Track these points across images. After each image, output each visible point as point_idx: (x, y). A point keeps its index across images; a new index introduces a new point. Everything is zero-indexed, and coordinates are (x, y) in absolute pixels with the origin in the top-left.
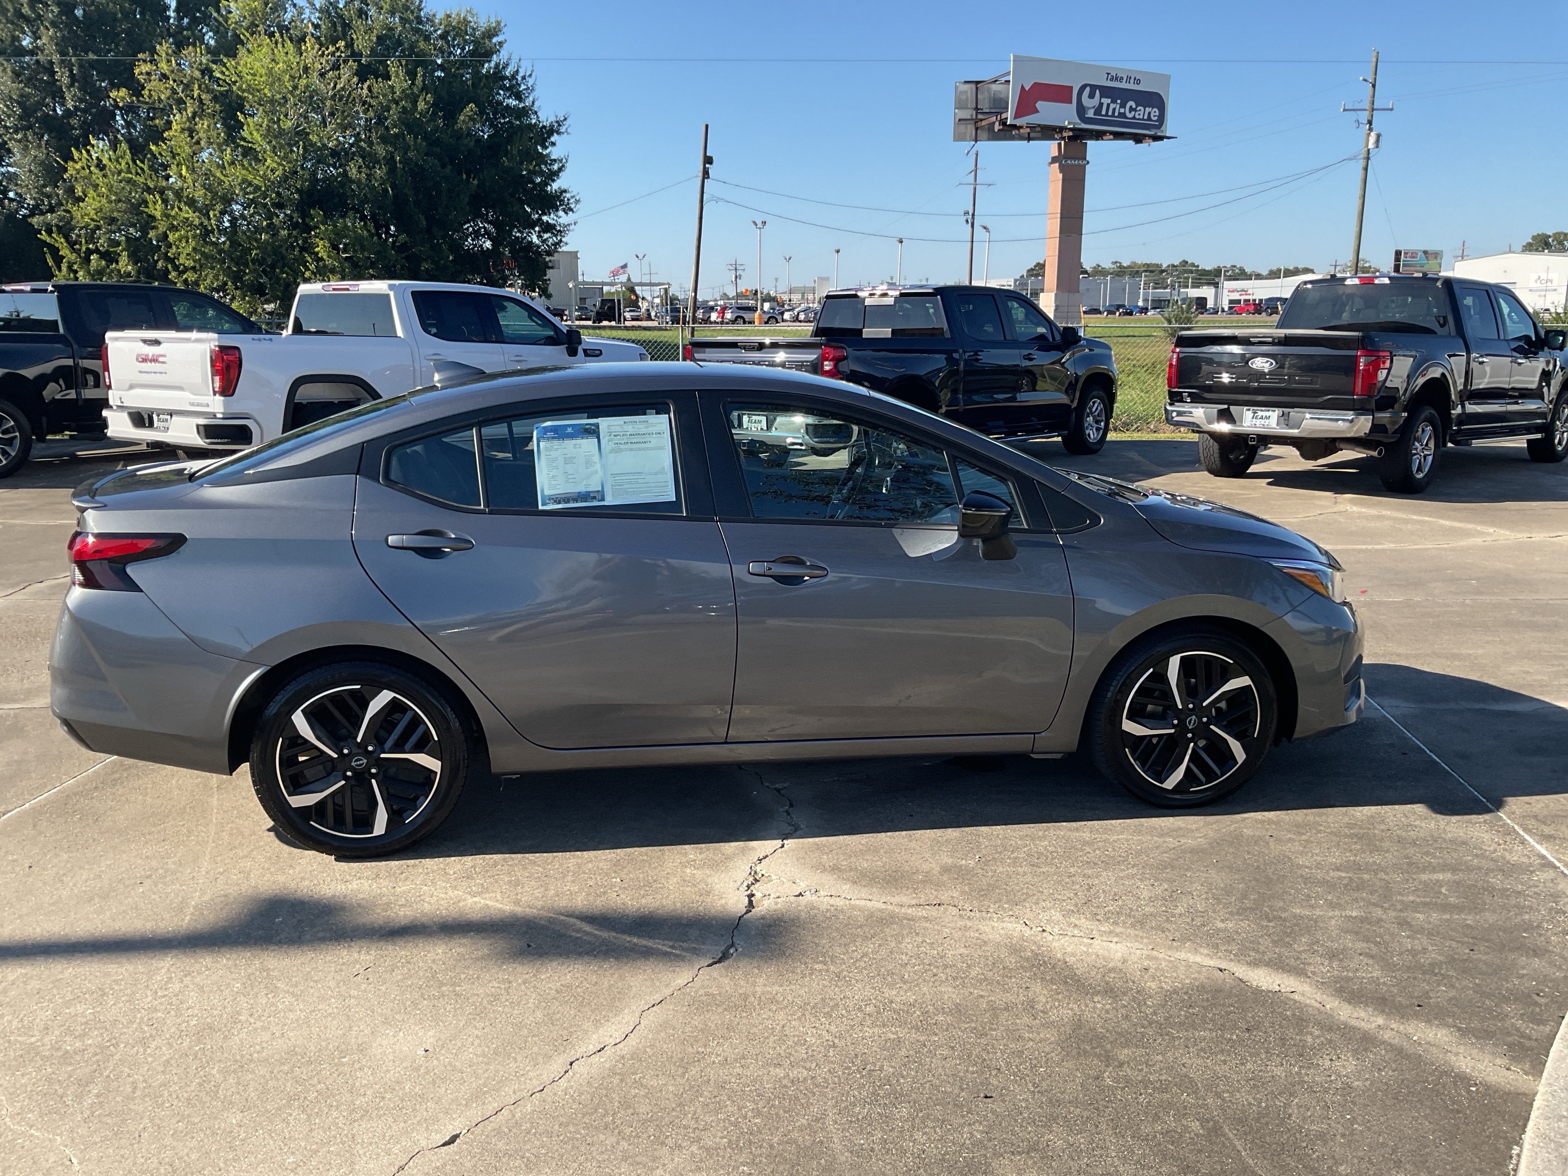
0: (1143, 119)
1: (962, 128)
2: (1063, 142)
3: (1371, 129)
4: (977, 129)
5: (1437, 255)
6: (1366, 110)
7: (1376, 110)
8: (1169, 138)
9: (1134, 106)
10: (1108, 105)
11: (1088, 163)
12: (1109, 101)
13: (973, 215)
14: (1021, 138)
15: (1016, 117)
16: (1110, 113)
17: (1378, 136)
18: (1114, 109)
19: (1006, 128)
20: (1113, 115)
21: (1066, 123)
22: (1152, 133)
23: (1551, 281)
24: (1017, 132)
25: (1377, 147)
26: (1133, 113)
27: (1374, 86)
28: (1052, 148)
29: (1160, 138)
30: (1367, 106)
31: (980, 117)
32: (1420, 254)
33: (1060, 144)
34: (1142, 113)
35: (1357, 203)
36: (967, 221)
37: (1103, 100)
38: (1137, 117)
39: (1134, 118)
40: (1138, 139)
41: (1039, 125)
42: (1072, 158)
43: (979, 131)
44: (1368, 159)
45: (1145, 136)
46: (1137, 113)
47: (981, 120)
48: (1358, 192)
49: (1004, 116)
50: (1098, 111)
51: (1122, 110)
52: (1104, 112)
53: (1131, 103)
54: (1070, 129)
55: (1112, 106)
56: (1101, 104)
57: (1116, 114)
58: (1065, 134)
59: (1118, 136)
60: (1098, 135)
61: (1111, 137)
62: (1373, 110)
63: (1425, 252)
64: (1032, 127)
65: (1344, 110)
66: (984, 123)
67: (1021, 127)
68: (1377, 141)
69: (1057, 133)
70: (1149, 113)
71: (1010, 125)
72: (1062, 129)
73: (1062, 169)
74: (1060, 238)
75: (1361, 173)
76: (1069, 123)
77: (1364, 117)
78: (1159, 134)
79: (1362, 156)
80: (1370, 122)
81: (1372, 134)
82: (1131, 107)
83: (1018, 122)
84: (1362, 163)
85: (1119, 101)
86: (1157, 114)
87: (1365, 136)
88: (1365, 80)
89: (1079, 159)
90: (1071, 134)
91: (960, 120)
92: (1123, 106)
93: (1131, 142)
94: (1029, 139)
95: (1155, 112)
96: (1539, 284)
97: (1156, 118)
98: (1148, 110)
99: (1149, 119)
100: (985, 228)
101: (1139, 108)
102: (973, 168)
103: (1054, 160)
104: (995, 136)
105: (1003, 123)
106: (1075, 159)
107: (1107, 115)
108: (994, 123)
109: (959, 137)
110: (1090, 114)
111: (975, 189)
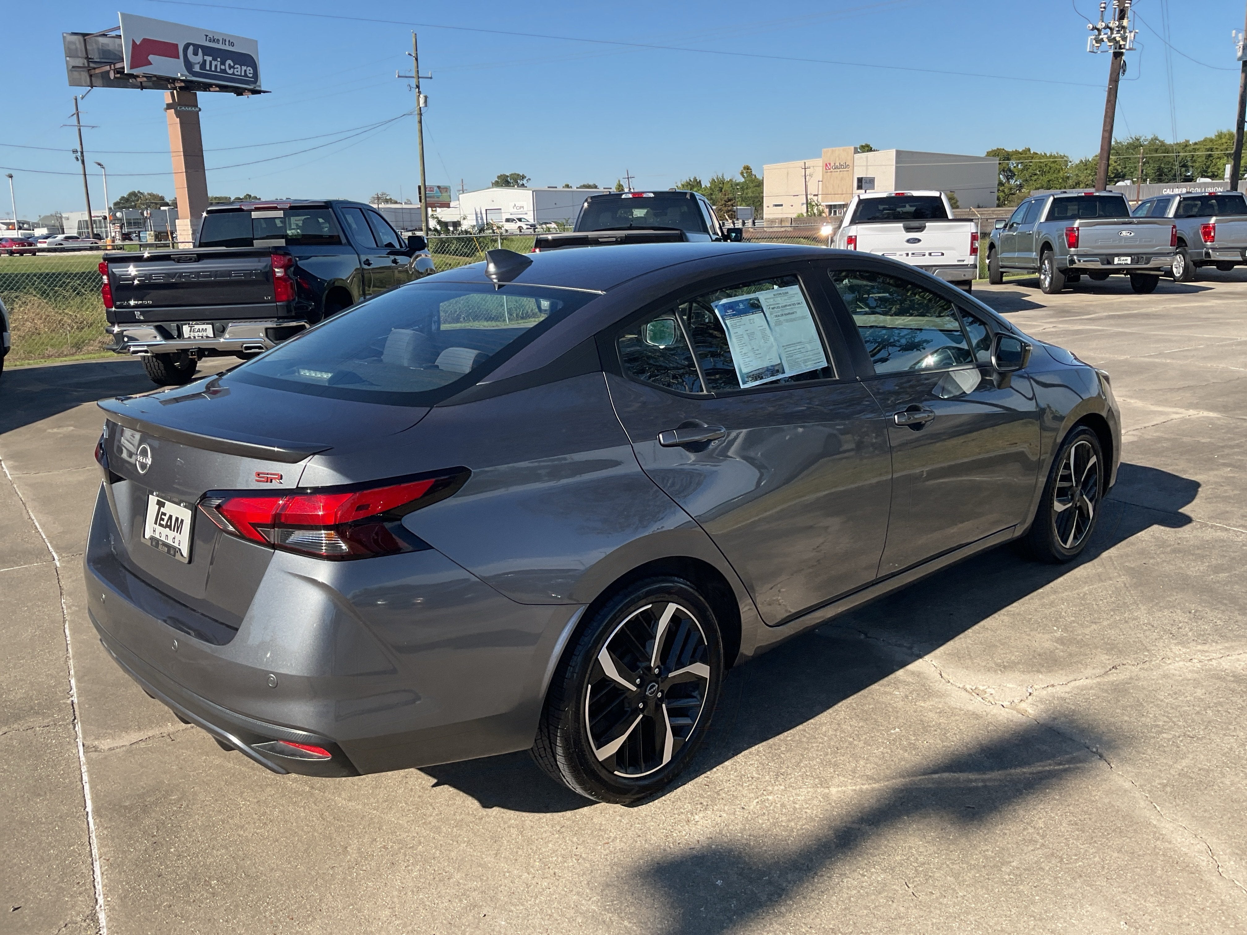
0: (241, 76)
1: (76, 74)
2: (175, 91)
3: (419, 92)
4: (91, 76)
5: (446, 189)
6: (413, 77)
7: (422, 78)
8: (264, 92)
9: (232, 64)
10: (211, 62)
11: (200, 110)
12: (210, 58)
13: (82, 153)
14: (134, 86)
15: (132, 67)
16: (213, 69)
17: (426, 97)
18: (216, 66)
19: (122, 76)
20: (216, 71)
21: (179, 75)
22: (251, 87)
23: (523, 207)
24: (134, 80)
25: (426, 106)
26: (232, 70)
27: (417, 59)
28: (166, 96)
29: (259, 92)
30: (414, 74)
31: (92, 65)
32: (435, 188)
33: (172, 94)
34: (239, 70)
35: (419, 148)
36: (77, 159)
37: (206, 57)
38: (236, 73)
40: (239, 92)
41: (155, 76)
42: (185, 106)
43: (93, 79)
44: (421, 114)
45: (246, 89)
46: (236, 70)
47: (95, 69)
48: (418, 140)
49: (118, 66)
50: (203, 65)
51: (223, 67)
52: (208, 68)
53: (229, 62)
54: (182, 81)
55: (214, 63)
56: (205, 61)
57: (219, 70)
58: (178, 85)
59: (224, 89)
60: (206, 87)
61: (217, 89)
62: (419, 78)
63: (439, 187)
64: (149, 77)
65: (399, 76)
66: (97, 71)
67: (138, 76)
68: (426, 102)
69: (170, 83)
70: (245, 71)
71: (126, 74)
72: (174, 80)
73: (178, 114)
74: (186, 172)
75: (417, 126)
76: (182, 75)
77: (413, 82)
78: (258, 88)
79: (416, 113)
80: (418, 87)
81: (421, 96)
82: (229, 64)
83: (135, 72)
84: (417, 118)
85: (219, 59)
86: (252, 72)
87: (416, 98)
88: (410, 54)
89: (192, 106)
90: (183, 84)
91: (73, 67)
92: (223, 63)
93: (232, 94)
94: (142, 87)
95: (250, 71)
96: (515, 210)
97: (251, 75)
98: (244, 68)
99: (246, 75)
100: (99, 164)
101: (236, 66)
102: (74, 111)
103: (169, 106)
104: (108, 83)
105: (121, 71)
106: (188, 106)
107: (210, 70)
108: (108, 72)
109: (74, 83)
110: (197, 68)
111: (80, 130)
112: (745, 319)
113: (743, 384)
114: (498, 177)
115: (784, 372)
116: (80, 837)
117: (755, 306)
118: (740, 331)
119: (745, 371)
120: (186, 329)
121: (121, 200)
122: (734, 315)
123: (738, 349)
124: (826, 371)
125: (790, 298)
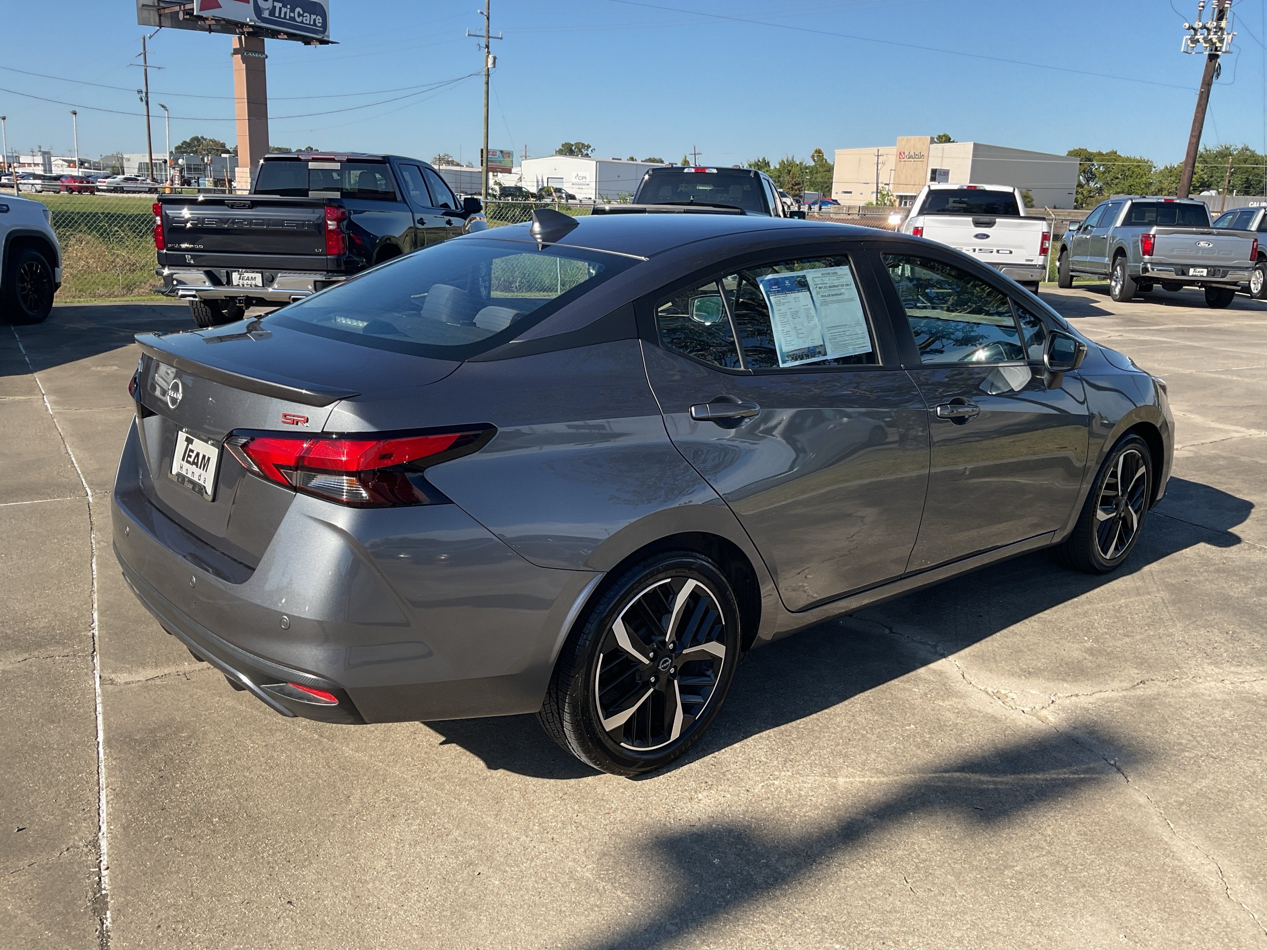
0: (309, 24)
1: (145, 13)
2: (243, 37)
3: (489, 53)
4: (160, 16)
5: (509, 154)
6: (483, 37)
7: (492, 37)
8: (332, 43)
9: (301, 12)
10: (280, 9)
11: (267, 57)
12: (281, 5)
13: (147, 93)
14: (203, 29)
15: (201, 10)
16: (282, 16)
17: (495, 58)
18: (285, 13)
19: (192, 18)
20: (285, 18)
21: (248, 20)
22: (319, 37)
23: (585, 178)
24: (202, 22)
25: (494, 67)
26: (301, 18)
27: (488, 18)
28: (234, 41)
29: (327, 42)
30: (484, 33)
31: (162, 5)
32: (498, 153)
33: (240, 39)
34: (308, 19)
35: (484, 110)
36: (141, 99)
37: (276, 4)
38: (305, 22)
39: (302, 22)
40: (307, 41)
41: (224, 19)
42: (252, 52)
43: (162, 18)
44: (488, 75)
45: (313, 38)
46: (305, 18)
47: (164, 8)
48: (484, 101)
49: (188, 7)
50: (272, 12)
51: (292, 15)
52: (277, 15)
53: (298, 10)
54: (251, 26)
55: (284, 10)
56: (274, 7)
57: (288, 17)
58: (246, 30)
59: (292, 37)
60: (274, 34)
61: (286, 37)
62: (489, 37)
63: (502, 152)
64: (218, 20)
65: (469, 35)
66: (167, 11)
67: (207, 19)
68: (494, 62)
69: (238, 28)
70: (315, 20)
71: (195, 16)
72: (243, 25)
73: (244, 60)
74: (249, 119)
75: (484, 87)
76: (251, 20)
77: (483, 41)
78: (326, 38)
79: (484, 73)
80: (487, 47)
81: (490, 56)
82: (299, 12)
83: (204, 14)
84: (484, 79)
86: (321, 21)
87: (485, 58)
88: (482, 13)
89: (259, 53)
90: (251, 30)
91: (143, 5)
92: (292, 11)
93: (300, 44)
94: (210, 30)
95: (319, 20)
96: (577, 180)
97: (320, 25)
98: (313, 17)
99: (315, 24)
100: (163, 106)
101: (305, 15)
102: (142, 51)
103: (236, 52)
104: (177, 24)
105: (190, 12)
106: (255, 52)
107: (280, 17)
108: (178, 12)
109: (143, 22)
110: (266, 14)
111: (146, 70)
112: (791, 296)
113: (784, 362)
114: (563, 145)
115: (825, 354)
116: (89, 765)
117: (803, 285)
118: (784, 309)
119: (785, 349)
120: (235, 276)
121: (182, 144)
122: (778, 292)
123: (780, 328)
124: (870, 357)
125: (838, 279)
